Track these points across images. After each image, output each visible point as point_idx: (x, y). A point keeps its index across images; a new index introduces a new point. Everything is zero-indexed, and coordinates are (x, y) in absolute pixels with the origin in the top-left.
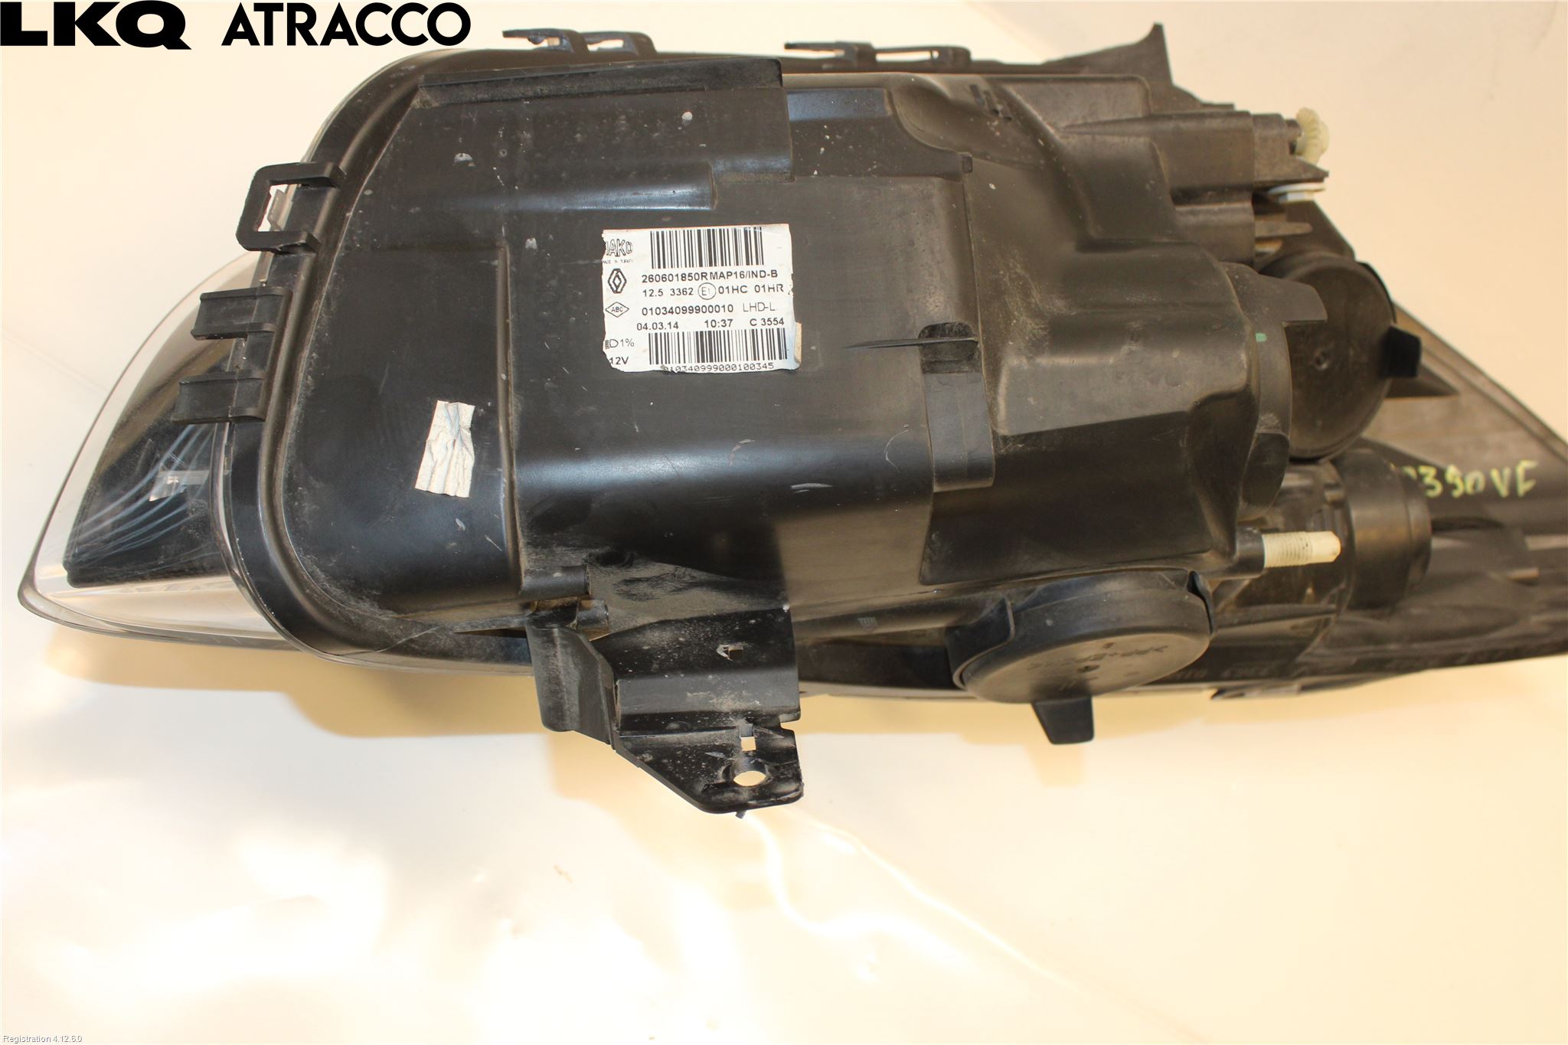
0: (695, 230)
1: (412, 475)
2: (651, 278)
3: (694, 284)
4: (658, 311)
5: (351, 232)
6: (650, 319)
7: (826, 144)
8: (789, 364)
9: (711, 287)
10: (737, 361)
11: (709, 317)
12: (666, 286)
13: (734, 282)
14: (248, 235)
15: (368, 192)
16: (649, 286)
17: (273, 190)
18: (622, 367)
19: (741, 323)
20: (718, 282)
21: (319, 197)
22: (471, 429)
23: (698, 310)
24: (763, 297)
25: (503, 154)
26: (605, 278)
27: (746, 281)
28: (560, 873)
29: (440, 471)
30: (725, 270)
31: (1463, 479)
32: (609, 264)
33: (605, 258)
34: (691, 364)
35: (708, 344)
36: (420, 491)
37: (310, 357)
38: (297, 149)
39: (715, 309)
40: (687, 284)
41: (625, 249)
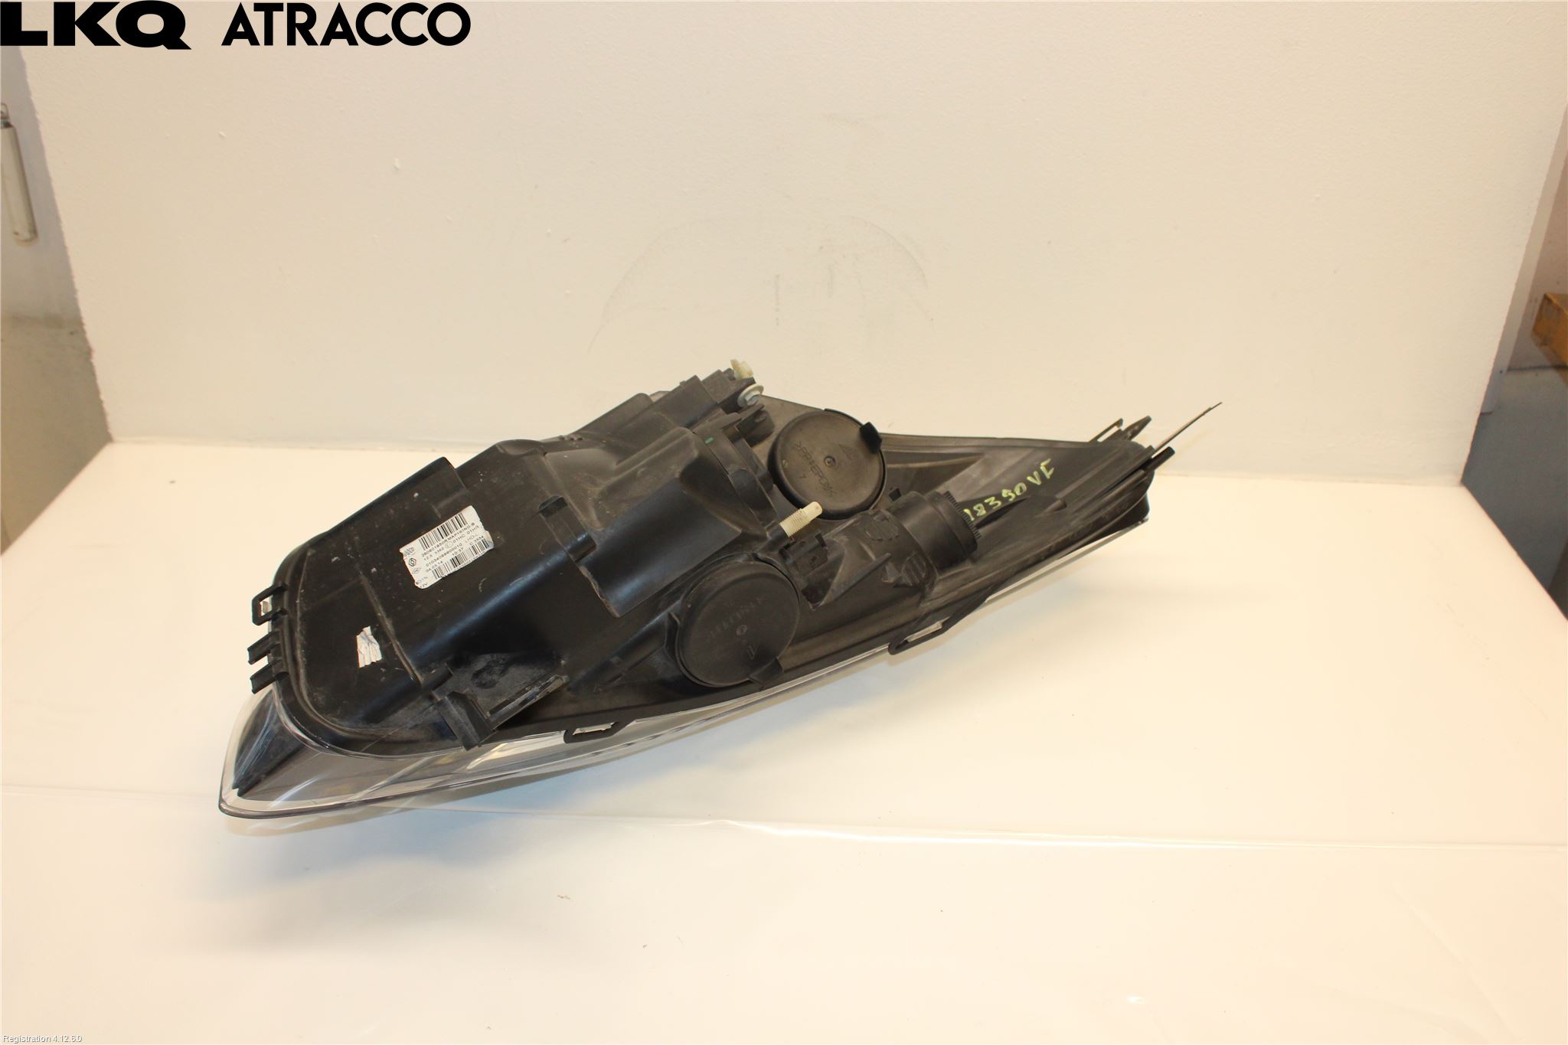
0: (436, 529)
1: (357, 663)
2: (425, 554)
3: (443, 546)
4: (432, 562)
5: (301, 608)
6: (430, 567)
7: (482, 477)
8: (491, 547)
9: (450, 543)
10: (470, 558)
11: (453, 552)
12: (432, 553)
13: (458, 536)
14: (258, 620)
15: (303, 591)
16: (425, 557)
17: (261, 603)
18: (426, 587)
19: (467, 546)
20: (452, 540)
21: (281, 597)
22: (372, 635)
23: (448, 553)
24: (471, 534)
25: (349, 549)
26: (407, 564)
27: (463, 533)
28: (562, 897)
29: (367, 658)
30: (453, 535)
31: (1013, 492)
32: (407, 560)
33: (404, 558)
34: (453, 570)
35: (455, 561)
36: (362, 668)
37: (301, 653)
38: (268, 582)
39: (455, 548)
40: (440, 547)
41: (409, 552)
